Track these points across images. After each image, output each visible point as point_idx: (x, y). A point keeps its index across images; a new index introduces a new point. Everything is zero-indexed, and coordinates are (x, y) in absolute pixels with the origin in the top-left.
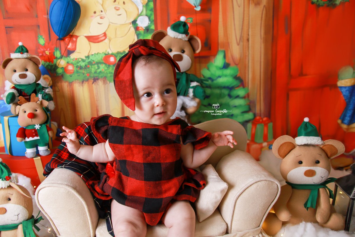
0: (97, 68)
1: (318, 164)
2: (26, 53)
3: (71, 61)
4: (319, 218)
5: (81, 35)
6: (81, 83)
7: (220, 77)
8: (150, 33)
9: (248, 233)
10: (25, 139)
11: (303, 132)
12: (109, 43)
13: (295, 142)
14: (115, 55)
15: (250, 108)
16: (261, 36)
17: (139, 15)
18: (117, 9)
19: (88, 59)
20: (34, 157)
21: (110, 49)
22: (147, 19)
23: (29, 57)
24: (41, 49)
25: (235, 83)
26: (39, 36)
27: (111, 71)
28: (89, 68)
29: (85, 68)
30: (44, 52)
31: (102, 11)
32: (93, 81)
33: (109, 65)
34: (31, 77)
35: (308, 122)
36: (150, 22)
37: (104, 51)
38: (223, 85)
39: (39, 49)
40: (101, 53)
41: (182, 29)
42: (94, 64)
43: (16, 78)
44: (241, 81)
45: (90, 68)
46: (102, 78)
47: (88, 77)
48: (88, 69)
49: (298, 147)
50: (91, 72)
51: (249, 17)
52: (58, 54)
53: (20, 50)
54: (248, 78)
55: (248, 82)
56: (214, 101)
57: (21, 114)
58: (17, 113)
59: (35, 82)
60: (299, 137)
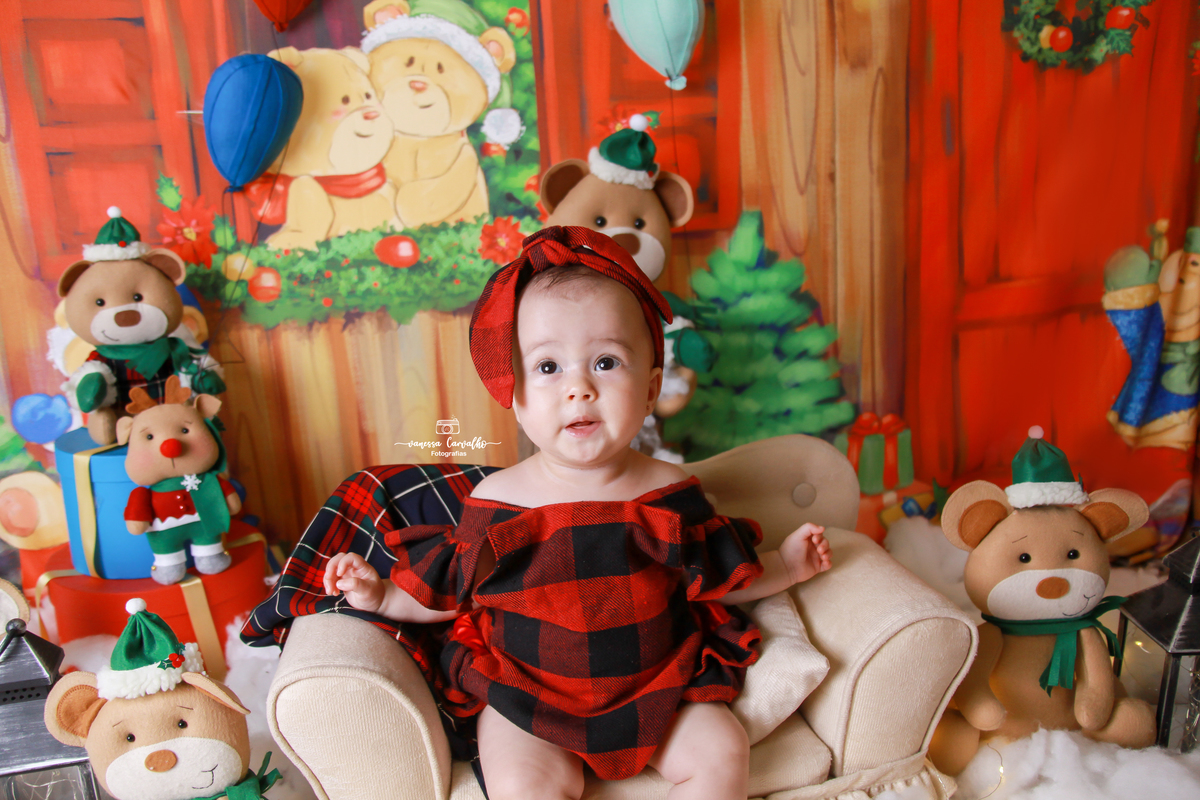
0: (355, 279)
1: (1075, 561)
2: (135, 244)
3: (270, 260)
4: (1083, 716)
5: (302, 175)
6: (305, 331)
7: (746, 294)
8: (527, 163)
9: (892, 770)
10: (151, 524)
11: (1029, 469)
12: (395, 199)
13: (1006, 500)
14: (414, 236)
15: (842, 388)
16: (871, 163)
17: (489, 107)
18: (418, 88)
19: (328, 251)
20: (182, 581)
21: (399, 218)
22: (514, 118)
23: (145, 256)
24: (169, 221)
25: (797, 311)
26: (163, 180)
27: (404, 288)
28: (329, 279)
29: (317, 280)
30: (179, 232)
31: (368, 96)
32: (343, 321)
33: (396, 269)
34: (153, 318)
35: (1039, 440)
36: (524, 128)
37: (379, 223)
38: (758, 321)
39: (164, 223)
40: (369, 229)
41: (635, 154)
42: (346, 265)
43: (105, 326)
44: (811, 305)
45: (334, 280)
46: (375, 311)
47: (326, 309)
49: (1015, 513)
50: (336, 293)
51: (834, 104)
52: (224, 236)
53: (116, 234)
54: (835, 294)
55: (835, 306)
56: (729, 371)
57: (137, 445)
58: (121, 441)
59: (165, 336)
60: (1017, 485)
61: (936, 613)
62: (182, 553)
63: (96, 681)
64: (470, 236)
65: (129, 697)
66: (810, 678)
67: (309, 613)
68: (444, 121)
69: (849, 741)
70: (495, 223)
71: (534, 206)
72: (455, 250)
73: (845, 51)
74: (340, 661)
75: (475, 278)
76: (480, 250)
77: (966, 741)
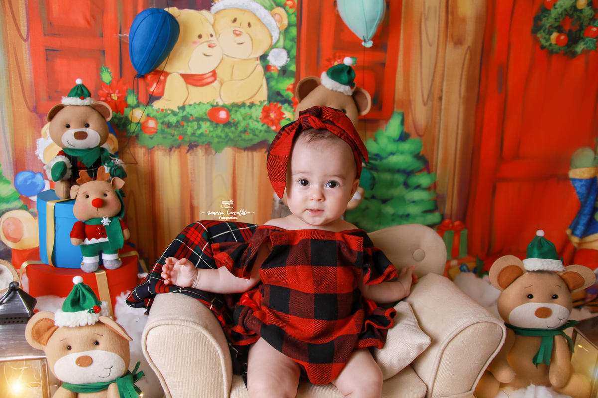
0: (196, 127)
1: (556, 300)
2: (88, 98)
3: (153, 114)
4: (554, 380)
5: (174, 72)
6: (167, 151)
7: (392, 154)
8: (288, 77)
10: (83, 241)
11: (536, 251)
12: (220, 89)
13: (523, 266)
14: (228, 108)
15: (436, 205)
16: (460, 93)
17: (272, 47)
18: (237, 34)
19: (183, 112)
22: (284, 53)
23: (92, 105)
24: (104, 90)
25: (417, 165)
26: (103, 68)
27: (220, 134)
28: (183, 126)
29: (176, 126)
30: (109, 95)
31: (212, 36)
32: (188, 148)
33: (217, 124)
34: (93, 136)
35: (542, 237)
36: (289, 59)
37: (211, 100)
38: (397, 167)
39: (102, 90)
40: (206, 103)
41: (345, 77)
43: (69, 138)
44: (424, 162)
45: (185, 127)
46: (204, 145)
47: (180, 141)
48: (181, 129)
49: (527, 273)
50: (185, 134)
51: (444, 63)
52: (131, 100)
53: (79, 92)
54: (437, 158)
55: (436, 164)
56: (381, 192)
57: (80, 200)
58: (72, 198)
59: (98, 146)
60: (529, 259)
61: (486, 319)
62: (97, 257)
63: (54, 317)
64: (256, 111)
65: (71, 326)
66: (420, 347)
67: (165, 292)
68: (249, 52)
69: (436, 381)
70: (270, 105)
71: (290, 99)
72: (248, 117)
73: (452, 36)
74: (181, 318)
75: (257, 132)
76: (260, 119)
77: (493, 387)
